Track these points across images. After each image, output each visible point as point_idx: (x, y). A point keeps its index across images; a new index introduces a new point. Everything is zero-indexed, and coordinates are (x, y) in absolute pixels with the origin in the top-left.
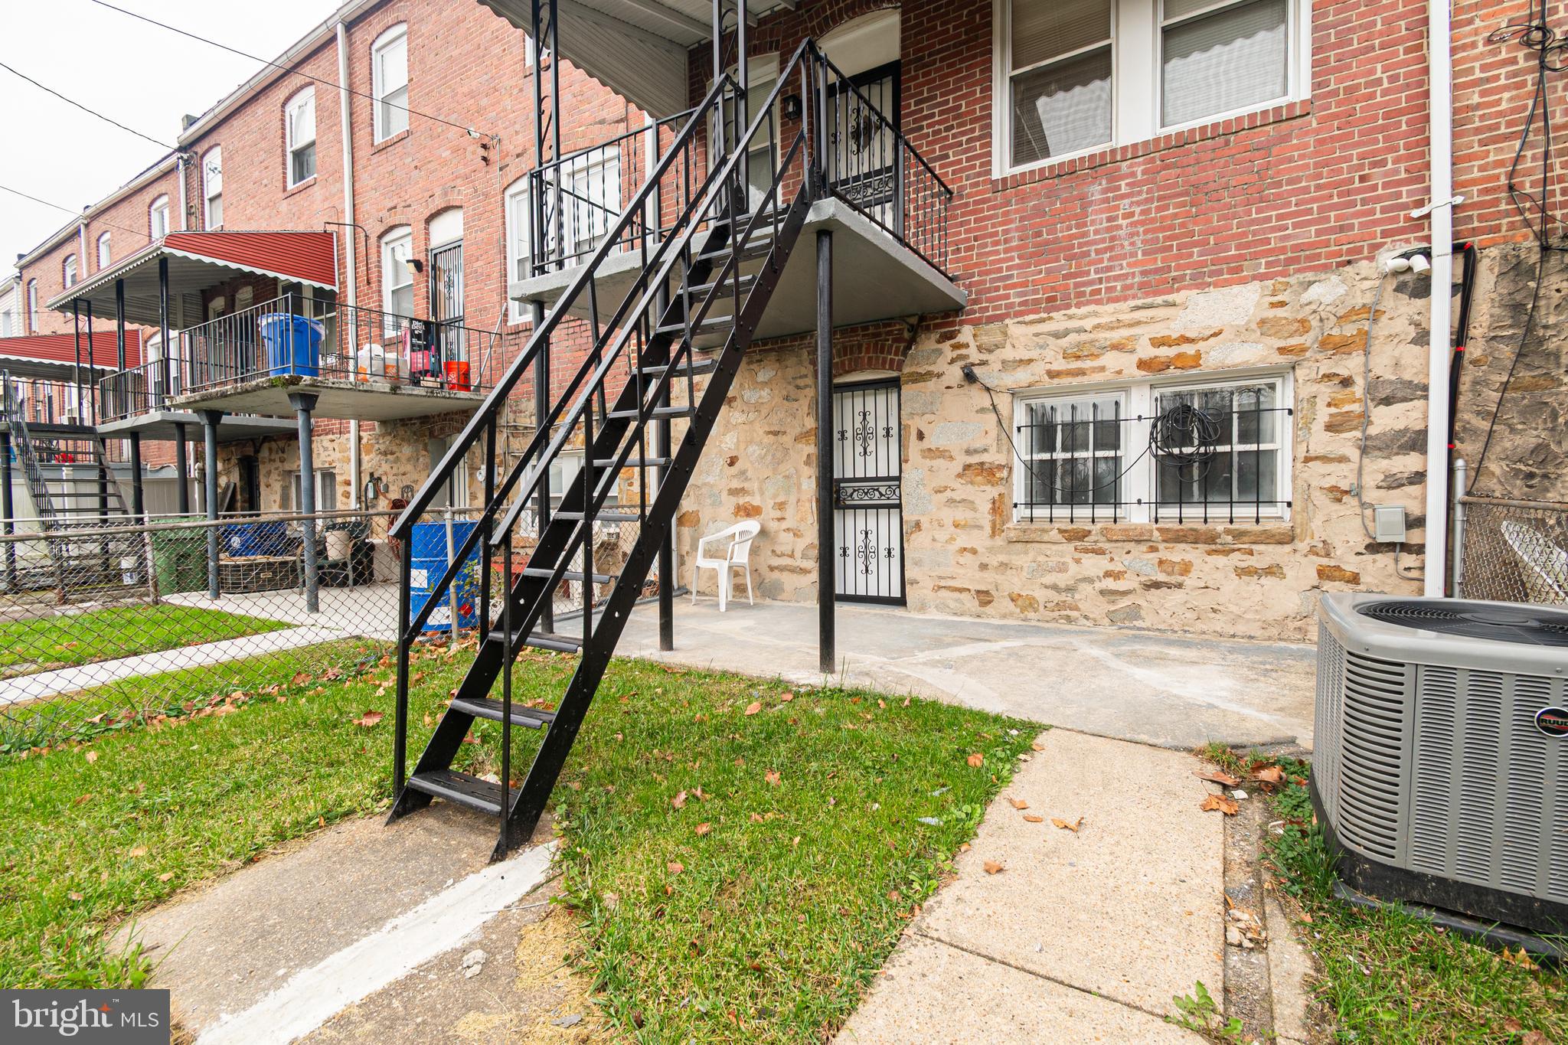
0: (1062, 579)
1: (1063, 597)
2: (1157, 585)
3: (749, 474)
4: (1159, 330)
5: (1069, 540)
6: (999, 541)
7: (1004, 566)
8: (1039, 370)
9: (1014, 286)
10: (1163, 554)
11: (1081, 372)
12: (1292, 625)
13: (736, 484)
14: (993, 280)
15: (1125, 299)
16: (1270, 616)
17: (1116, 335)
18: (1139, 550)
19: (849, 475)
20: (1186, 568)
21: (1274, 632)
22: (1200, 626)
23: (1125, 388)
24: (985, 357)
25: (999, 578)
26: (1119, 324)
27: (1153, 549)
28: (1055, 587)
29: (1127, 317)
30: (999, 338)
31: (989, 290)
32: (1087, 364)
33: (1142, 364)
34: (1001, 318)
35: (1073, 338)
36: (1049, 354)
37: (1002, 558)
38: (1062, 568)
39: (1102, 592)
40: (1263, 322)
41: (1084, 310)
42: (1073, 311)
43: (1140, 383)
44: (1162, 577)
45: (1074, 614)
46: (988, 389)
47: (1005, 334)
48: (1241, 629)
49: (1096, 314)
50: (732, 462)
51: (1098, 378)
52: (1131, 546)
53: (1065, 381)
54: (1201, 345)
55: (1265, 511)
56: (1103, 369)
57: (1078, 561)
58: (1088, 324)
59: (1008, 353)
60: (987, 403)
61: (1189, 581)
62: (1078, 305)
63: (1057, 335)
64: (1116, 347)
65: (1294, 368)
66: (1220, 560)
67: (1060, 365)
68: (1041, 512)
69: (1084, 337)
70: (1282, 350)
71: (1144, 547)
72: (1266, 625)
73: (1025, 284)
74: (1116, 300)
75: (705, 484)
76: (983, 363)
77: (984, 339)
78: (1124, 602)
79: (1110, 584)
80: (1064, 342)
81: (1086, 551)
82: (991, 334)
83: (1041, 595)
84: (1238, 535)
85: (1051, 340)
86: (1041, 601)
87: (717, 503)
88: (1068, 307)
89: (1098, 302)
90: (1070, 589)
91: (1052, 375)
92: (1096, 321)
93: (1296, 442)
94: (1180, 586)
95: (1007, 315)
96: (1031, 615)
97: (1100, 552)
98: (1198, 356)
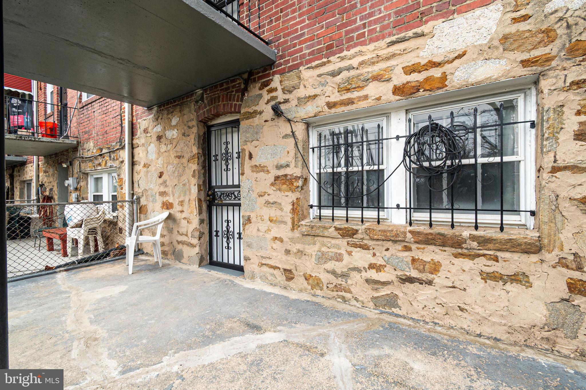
0: (339, 267)
1: (339, 281)
2: (411, 280)
3: (168, 183)
4: (410, 60)
5: (343, 236)
6: (297, 234)
7: (300, 253)
8: (321, 102)
9: (305, 41)
10: (416, 254)
11: (350, 102)
12: (539, 335)
13: (162, 189)
14: (293, 39)
15: (383, 37)
16: (516, 322)
17: (376, 69)
18: (395, 249)
19: (219, 184)
20: (435, 268)
21: (520, 338)
22: (448, 321)
23: (387, 114)
24: (286, 97)
25: (298, 262)
26: (379, 59)
27: (407, 249)
28: (333, 273)
29: (384, 53)
30: (296, 81)
31: (290, 47)
32: (355, 94)
33: (397, 90)
34: (296, 67)
35: (345, 74)
36: (328, 90)
37: (299, 246)
38: (339, 258)
39: (367, 281)
40: (505, 38)
41: (353, 51)
42: (345, 53)
43: (398, 109)
44: (414, 274)
45: (348, 295)
46: (289, 120)
47: (299, 78)
48: (487, 330)
49: (361, 53)
50: (161, 175)
51: (363, 105)
52: (389, 244)
53: (340, 110)
54: (447, 68)
55: (509, 218)
56: (366, 97)
57: (350, 253)
58: (355, 62)
59: (302, 92)
60: (289, 132)
61: (437, 280)
62: (348, 49)
63: (334, 74)
64: (377, 78)
66: (467, 264)
67: (336, 97)
68: (327, 212)
69: (353, 73)
70: (525, 63)
71: (399, 247)
72: (511, 330)
73: (311, 39)
74: (377, 39)
75: (150, 189)
76: (286, 101)
77: (286, 83)
78: (384, 291)
79: (373, 274)
80: (338, 79)
81: (355, 246)
82: (290, 79)
83: (325, 277)
84: (484, 242)
85: (329, 79)
86: (325, 282)
87: (154, 201)
88: (341, 51)
89: (363, 44)
90: (344, 276)
91: (331, 105)
92: (360, 59)
93: (540, 151)
94: (430, 283)
95: (301, 64)
96: (318, 292)
97: (366, 248)
98: (444, 77)
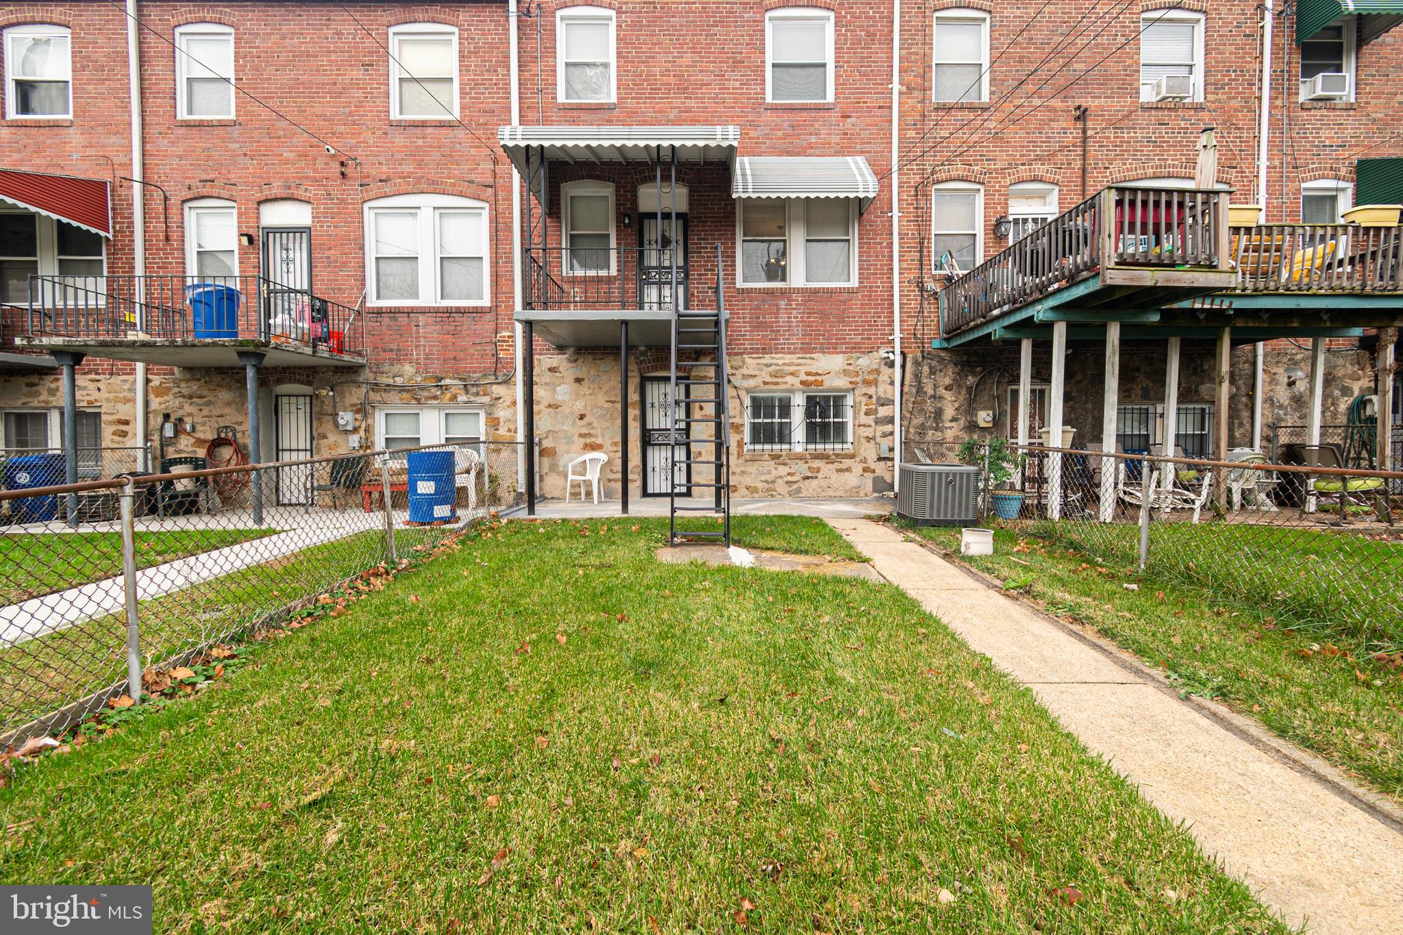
0: (769, 478)
1: (770, 486)
2: (808, 478)
3: (594, 425)
4: (809, 369)
5: (773, 459)
6: (741, 461)
7: (743, 472)
8: (759, 380)
9: (747, 340)
10: (810, 464)
11: (777, 383)
12: (854, 490)
13: (584, 431)
14: (738, 335)
15: (795, 353)
16: (848, 487)
17: (792, 369)
18: (801, 463)
19: (656, 427)
20: (818, 470)
21: (848, 494)
22: (824, 494)
23: (793, 391)
24: (734, 372)
25: (741, 479)
26: (791, 364)
27: (806, 462)
28: (766, 482)
29: (796, 361)
30: (741, 364)
31: (736, 340)
32: (780, 380)
33: (802, 383)
34: (741, 354)
35: (773, 367)
36: (763, 374)
37: (742, 469)
38: (769, 473)
39: (787, 482)
40: (844, 370)
41: (778, 356)
42: (773, 355)
43: (799, 390)
44: (810, 474)
45: (775, 493)
46: (736, 387)
47: (744, 362)
48: (838, 494)
49: (783, 358)
50: (582, 417)
51: (784, 387)
52: (798, 461)
53: (771, 387)
54: (823, 377)
55: (845, 446)
56: (786, 383)
57: (776, 469)
58: (780, 362)
59: (745, 371)
60: (735, 394)
61: (820, 475)
62: (776, 353)
63: (768, 366)
64: (792, 374)
65: (853, 389)
66: (831, 466)
67: (768, 379)
68: (759, 447)
69: (778, 368)
70: (851, 382)
71: (803, 462)
72: (846, 491)
73: (752, 340)
74: (791, 353)
75: (560, 431)
76: (733, 374)
77: (734, 363)
78: (795, 486)
79: (790, 478)
80: (770, 369)
81: (780, 464)
82: (737, 361)
83: (760, 485)
84: (837, 455)
85: (764, 368)
86: (760, 488)
87: (570, 441)
88: (771, 353)
89: (784, 353)
90: (773, 482)
91: (765, 383)
92: (783, 361)
93: (855, 418)
94: (816, 477)
95: (744, 353)
96: (756, 495)
97: (785, 464)
98: (822, 381)
